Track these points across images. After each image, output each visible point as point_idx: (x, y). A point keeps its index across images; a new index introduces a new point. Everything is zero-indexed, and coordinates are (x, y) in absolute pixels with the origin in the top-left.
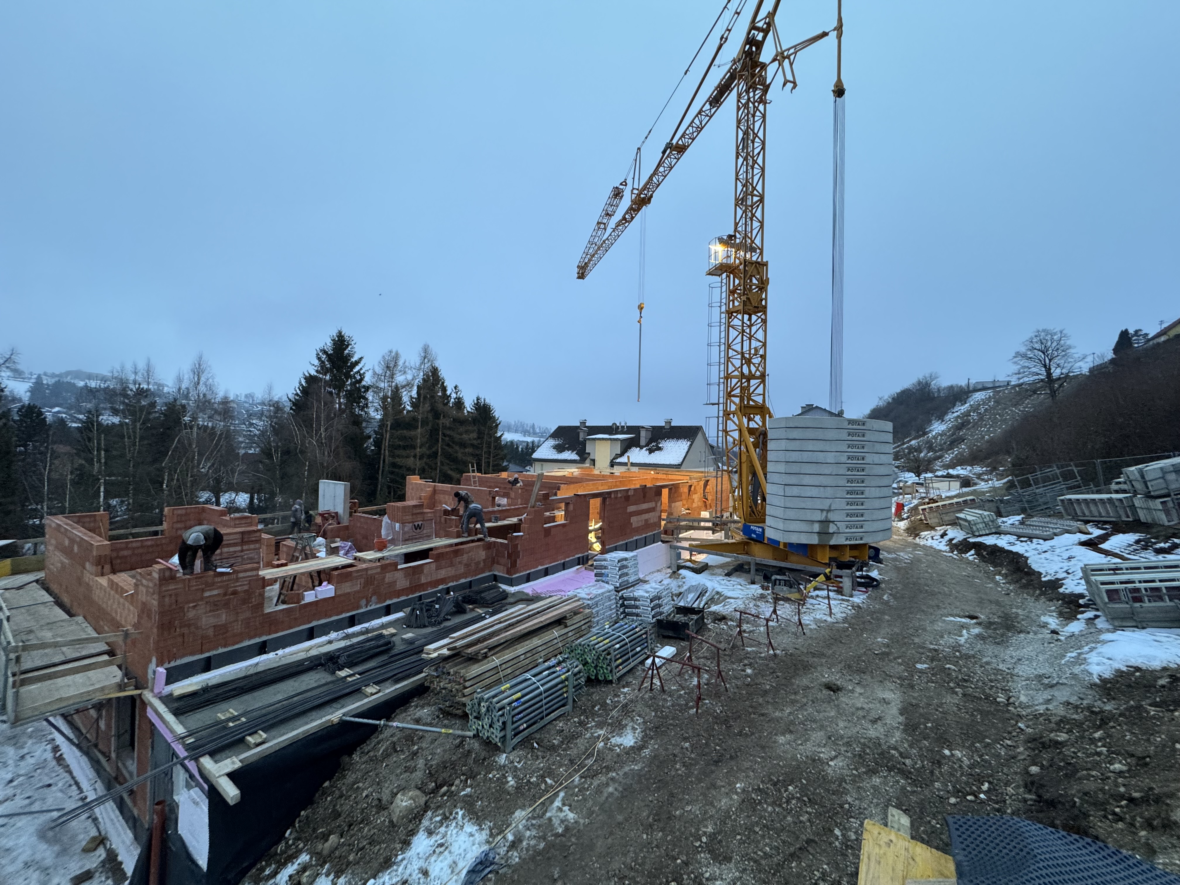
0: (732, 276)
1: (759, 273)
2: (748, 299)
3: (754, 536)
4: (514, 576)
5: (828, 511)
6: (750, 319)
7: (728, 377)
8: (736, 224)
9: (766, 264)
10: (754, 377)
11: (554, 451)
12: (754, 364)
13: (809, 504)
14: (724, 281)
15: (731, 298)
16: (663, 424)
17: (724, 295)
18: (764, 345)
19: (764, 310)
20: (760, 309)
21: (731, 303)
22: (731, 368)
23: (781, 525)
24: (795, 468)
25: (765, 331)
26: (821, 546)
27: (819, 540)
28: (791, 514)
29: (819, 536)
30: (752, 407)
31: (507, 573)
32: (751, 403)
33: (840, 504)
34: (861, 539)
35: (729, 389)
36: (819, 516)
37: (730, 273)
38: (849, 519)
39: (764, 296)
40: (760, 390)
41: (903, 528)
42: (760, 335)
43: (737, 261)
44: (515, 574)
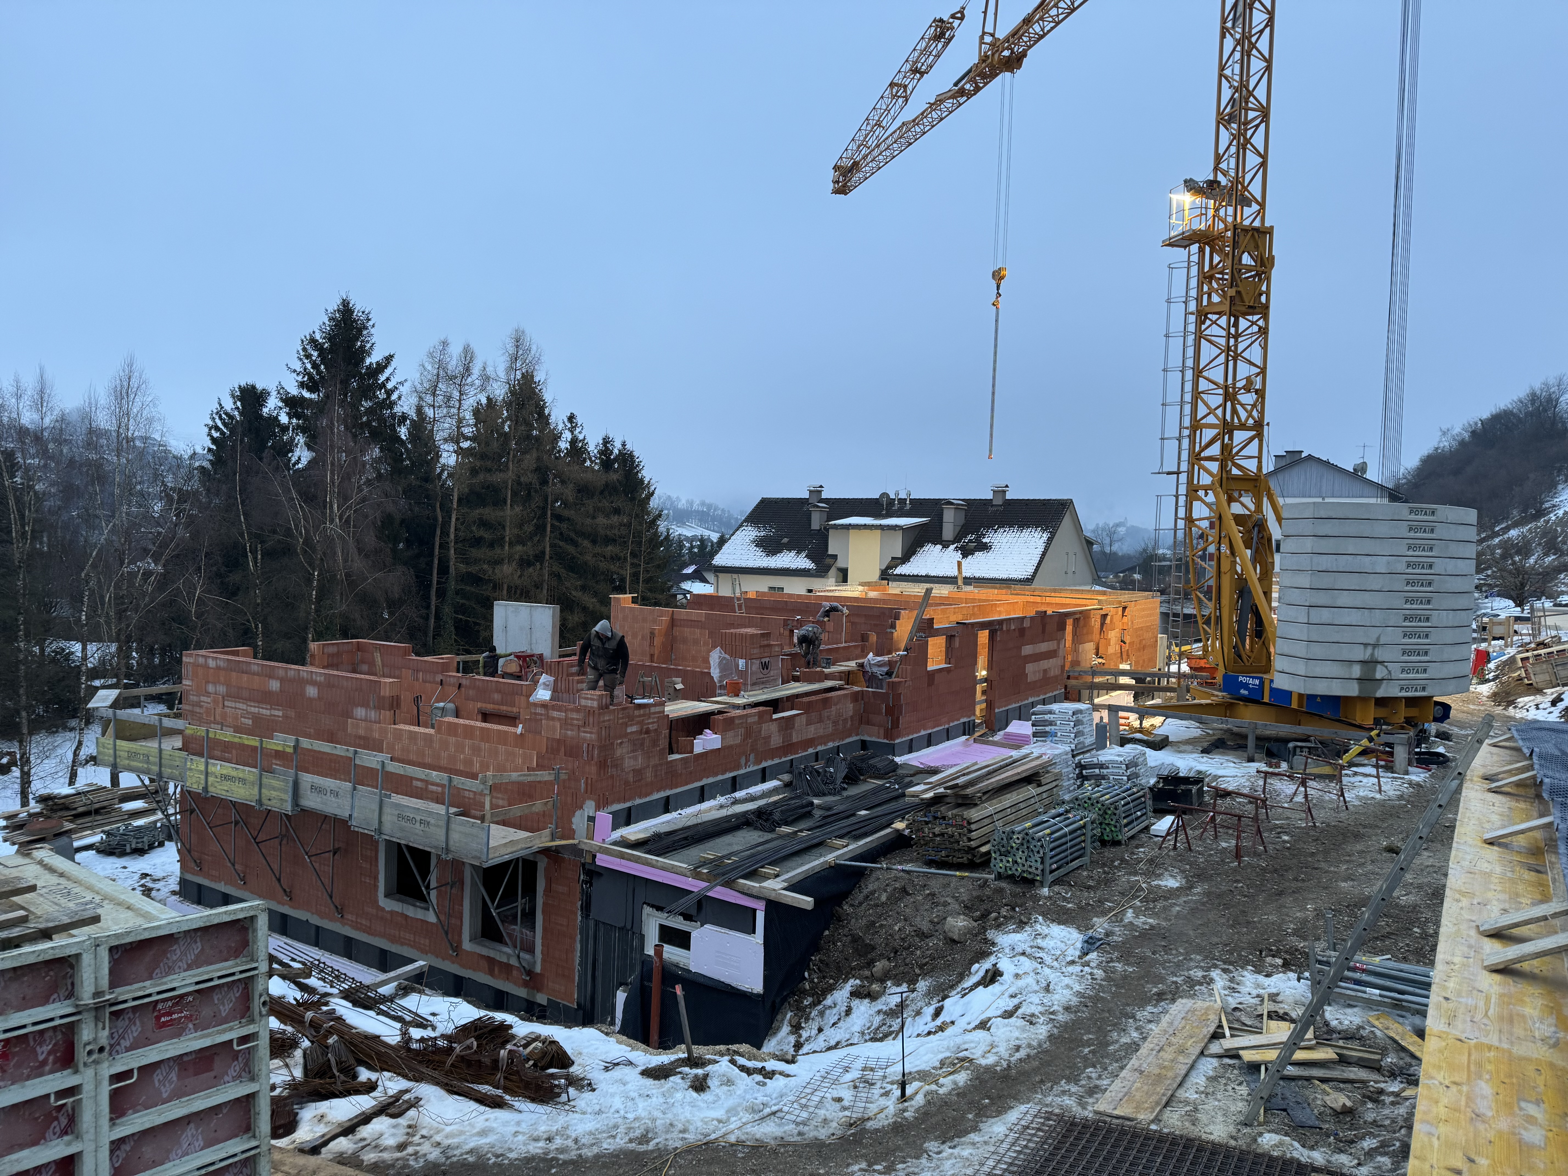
0: (1207, 249)
1: (1257, 248)
2: (1238, 293)
3: (1244, 692)
4: (897, 741)
5: (1375, 646)
6: (1236, 325)
7: (1196, 426)
8: (1218, 159)
9: (1270, 231)
10: (1243, 427)
11: (759, 552)
12: (1242, 405)
13: (1347, 635)
14: (1195, 258)
15: (1206, 288)
16: (990, 496)
17: (1194, 283)
18: (1263, 371)
19: (1264, 311)
20: (1257, 310)
21: (1205, 297)
22: (1202, 410)
23: (1301, 668)
24: (1326, 581)
25: (1265, 348)
26: (1362, 699)
27: (1360, 691)
28: (1318, 651)
29: (1359, 684)
30: (1236, 478)
31: (886, 737)
32: (1235, 471)
33: (1392, 635)
34: (1424, 689)
35: (1197, 449)
36: (1361, 654)
37: (1205, 244)
38: (1406, 658)
39: (1264, 288)
40: (1252, 449)
41: (1486, 694)
42: (1255, 354)
43: (1222, 226)
44: (898, 737)
